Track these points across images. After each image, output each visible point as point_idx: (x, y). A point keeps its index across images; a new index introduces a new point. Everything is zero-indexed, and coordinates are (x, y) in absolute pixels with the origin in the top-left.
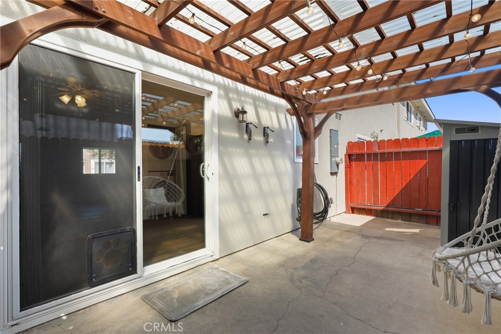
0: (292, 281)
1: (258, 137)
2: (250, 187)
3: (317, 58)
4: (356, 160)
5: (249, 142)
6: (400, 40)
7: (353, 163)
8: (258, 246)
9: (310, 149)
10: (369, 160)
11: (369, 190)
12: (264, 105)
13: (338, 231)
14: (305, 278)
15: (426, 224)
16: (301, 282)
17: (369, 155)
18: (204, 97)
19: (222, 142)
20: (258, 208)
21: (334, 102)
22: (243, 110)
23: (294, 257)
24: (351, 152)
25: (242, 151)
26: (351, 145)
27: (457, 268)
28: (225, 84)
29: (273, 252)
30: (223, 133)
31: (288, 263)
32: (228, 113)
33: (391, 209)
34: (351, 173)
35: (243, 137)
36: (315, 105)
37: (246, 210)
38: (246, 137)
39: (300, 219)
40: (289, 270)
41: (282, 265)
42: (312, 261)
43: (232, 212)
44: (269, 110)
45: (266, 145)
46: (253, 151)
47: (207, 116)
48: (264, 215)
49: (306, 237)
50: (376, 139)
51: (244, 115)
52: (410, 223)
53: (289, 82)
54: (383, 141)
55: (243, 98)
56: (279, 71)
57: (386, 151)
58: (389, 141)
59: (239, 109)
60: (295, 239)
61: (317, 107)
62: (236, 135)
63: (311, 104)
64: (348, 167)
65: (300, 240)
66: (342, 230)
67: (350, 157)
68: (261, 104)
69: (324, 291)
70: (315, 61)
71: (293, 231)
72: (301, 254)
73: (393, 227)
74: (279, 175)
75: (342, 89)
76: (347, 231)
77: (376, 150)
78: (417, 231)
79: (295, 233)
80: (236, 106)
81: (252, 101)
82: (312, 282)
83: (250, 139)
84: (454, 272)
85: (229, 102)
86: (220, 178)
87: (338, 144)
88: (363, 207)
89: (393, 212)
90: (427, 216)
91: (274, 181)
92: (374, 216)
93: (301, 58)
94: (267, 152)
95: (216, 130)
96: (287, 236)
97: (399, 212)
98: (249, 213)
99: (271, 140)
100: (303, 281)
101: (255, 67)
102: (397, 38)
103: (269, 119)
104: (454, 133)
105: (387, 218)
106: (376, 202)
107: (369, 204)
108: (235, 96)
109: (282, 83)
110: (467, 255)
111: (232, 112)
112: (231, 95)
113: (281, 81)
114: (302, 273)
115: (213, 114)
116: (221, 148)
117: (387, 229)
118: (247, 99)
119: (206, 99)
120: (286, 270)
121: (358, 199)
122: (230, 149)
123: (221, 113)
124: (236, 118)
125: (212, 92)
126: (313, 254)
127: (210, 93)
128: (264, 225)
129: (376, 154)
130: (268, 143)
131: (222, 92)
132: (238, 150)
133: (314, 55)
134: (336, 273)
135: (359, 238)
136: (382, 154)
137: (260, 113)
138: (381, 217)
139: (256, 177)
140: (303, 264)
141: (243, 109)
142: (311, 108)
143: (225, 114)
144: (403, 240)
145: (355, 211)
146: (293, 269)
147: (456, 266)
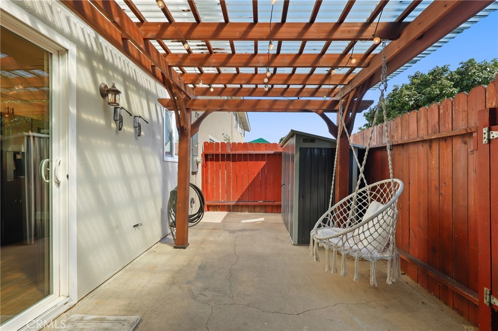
0: (194, 298)
1: (128, 129)
2: (118, 193)
3: (214, 51)
4: (212, 160)
5: (117, 133)
6: (291, 60)
7: (209, 163)
8: (128, 267)
9: (187, 146)
10: (223, 160)
11: (223, 187)
12: (134, 88)
13: (206, 231)
14: (206, 289)
15: (265, 212)
16: (205, 296)
17: (223, 155)
18: (51, 54)
19: (83, 128)
20: (128, 218)
21: (215, 101)
22: (113, 88)
23: (180, 270)
24: (207, 153)
25: (109, 144)
26: (207, 145)
27: (337, 244)
28: (87, 45)
29: (152, 270)
30: (84, 116)
31: (176, 278)
32: (90, 88)
33: (241, 203)
34: (207, 172)
35: (111, 125)
36: (194, 100)
37: (114, 224)
38: (113, 125)
39: (175, 225)
40: (184, 286)
41: (172, 283)
42: (200, 268)
43: (97, 229)
44: (140, 96)
45: (136, 138)
46: (123, 145)
47: (56, 86)
48: (134, 226)
49: (181, 243)
50: (228, 141)
51: (117, 96)
52: (255, 213)
53: (175, 68)
54: (234, 144)
55: (111, 73)
56: (167, 52)
57: (237, 152)
58: (239, 144)
59: (106, 86)
60: (169, 249)
61: (196, 103)
62: (102, 122)
63: (190, 99)
64: (205, 166)
65: (175, 247)
66: (209, 229)
67: (206, 157)
68: (131, 86)
69: (231, 296)
70: (213, 54)
71: (163, 239)
72: (185, 264)
73: (246, 219)
74: (149, 176)
75: (220, 89)
76: (213, 229)
77: (229, 151)
78: (262, 219)
79: (164, 242)
80: (102, 80)
81: (122, 80)
82: (215, 291)
83: (120, 129)
84: (335, 248)
85: (93, 72)
86: (79, 182)
87: (198, 144)
88: (218, 204)
89: (242, 206)
90: (265, 206)
91: (144, 182)
92: (227, 211)
93: (198, 45)
94: (137, 147)
95: (73, 110)
96: (157, 246)
97: (246, 205)
98: (117, 227)
99: (142, 133)
100: (205, 293)
101: (148, 36)
102: (288, 57)
103: (139, 106)
104: (302, 142)
105: (238, 211)
106: (229, 198)
107: (223, 201)
108: (101, 67)
109: (170, 67)
110: (346, 234)
111: (96, 88)
112: (95, 64)
113: (170, 64)
114: (199, 284)
115: (69, 84)
116: (80, 138)
117: (243, 221)
118: (115, 75)
119: (55, 57)
120: (180, 288)
121: (213, 197)
122: (93, 141)
123: (80, 86)
124: (101, 98)
125: (67, 50)
126: (198, 260)
127: (63, 52)
128: (134, 239)
129: (228, 155)
130: (139, 136)
131: (82, 56)
132: (104, 143)
133: (213, 47)
134: (231, 275)
135: (227, 234)
136: (234, 155)
137: (130, 97)
138: (233, 211)
139: (126, 179)
140: (194, 275)
141: (114, 86)
142: (189, 102)
143: (87, 89)
144: (258, 229)
145: (210, 208)
146: (187, 283)
147: (336, 243)
